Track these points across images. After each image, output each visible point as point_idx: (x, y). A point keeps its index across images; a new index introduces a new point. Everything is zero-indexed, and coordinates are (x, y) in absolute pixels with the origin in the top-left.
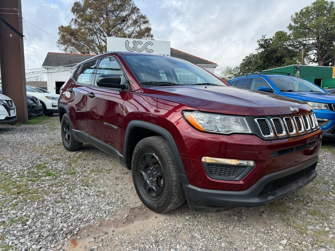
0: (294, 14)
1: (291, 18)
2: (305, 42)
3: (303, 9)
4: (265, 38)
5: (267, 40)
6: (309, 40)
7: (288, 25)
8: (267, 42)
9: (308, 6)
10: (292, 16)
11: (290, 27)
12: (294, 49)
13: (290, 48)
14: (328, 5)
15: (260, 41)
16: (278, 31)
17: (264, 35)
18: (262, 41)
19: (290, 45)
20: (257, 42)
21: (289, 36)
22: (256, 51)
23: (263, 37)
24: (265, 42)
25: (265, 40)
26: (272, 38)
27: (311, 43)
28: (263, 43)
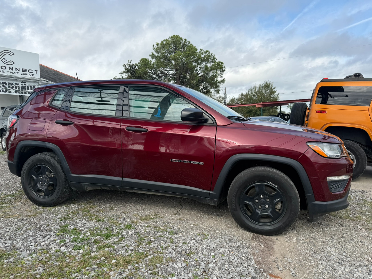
0: (156, 44)
1: (153, 47)
2: (166, 72)
3: (163, 41)
4: (131, 63)
5: (133, 65)
6: (170, 70)
7: (151, 54)
8: (133, 67)
9: (167, 39)
10: (154, 45)
11: (153, 56)
12: (157, 77)
13: (154, 76)
14: (182, 41)
15: (126, 65)
16: (143, 58)
17: (130, 60)
18: (128, 66)
19: (154, 74)
20: (123, 66)
21: (153, 64)
22: (120, 74)
23: (129, 62)
24: (131, 67)
25: (131, 65)
26: (137, 63)
27: (171, 74)
28: (129, 68)
